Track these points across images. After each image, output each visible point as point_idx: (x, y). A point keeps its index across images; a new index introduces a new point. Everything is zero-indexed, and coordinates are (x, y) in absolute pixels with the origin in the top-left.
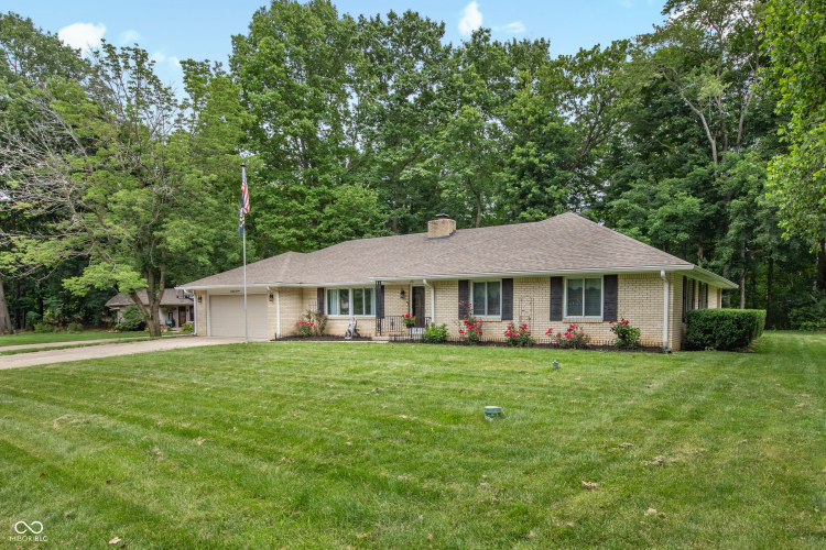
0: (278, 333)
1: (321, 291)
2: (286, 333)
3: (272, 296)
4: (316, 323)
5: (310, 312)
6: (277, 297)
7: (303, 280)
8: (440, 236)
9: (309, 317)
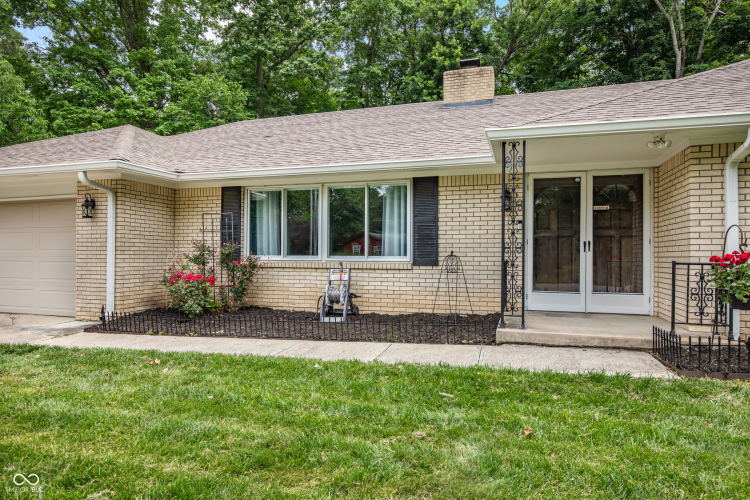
0: (109, 310)
1: (232, 195)
2: (133, 306)
3: (91, 205)
4: (222, 278)
5: (203, 248)
6: (108, 205)
7: (181, 167)
8: (473, 99)
9: (200, 260)
